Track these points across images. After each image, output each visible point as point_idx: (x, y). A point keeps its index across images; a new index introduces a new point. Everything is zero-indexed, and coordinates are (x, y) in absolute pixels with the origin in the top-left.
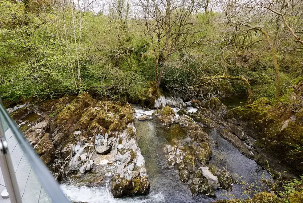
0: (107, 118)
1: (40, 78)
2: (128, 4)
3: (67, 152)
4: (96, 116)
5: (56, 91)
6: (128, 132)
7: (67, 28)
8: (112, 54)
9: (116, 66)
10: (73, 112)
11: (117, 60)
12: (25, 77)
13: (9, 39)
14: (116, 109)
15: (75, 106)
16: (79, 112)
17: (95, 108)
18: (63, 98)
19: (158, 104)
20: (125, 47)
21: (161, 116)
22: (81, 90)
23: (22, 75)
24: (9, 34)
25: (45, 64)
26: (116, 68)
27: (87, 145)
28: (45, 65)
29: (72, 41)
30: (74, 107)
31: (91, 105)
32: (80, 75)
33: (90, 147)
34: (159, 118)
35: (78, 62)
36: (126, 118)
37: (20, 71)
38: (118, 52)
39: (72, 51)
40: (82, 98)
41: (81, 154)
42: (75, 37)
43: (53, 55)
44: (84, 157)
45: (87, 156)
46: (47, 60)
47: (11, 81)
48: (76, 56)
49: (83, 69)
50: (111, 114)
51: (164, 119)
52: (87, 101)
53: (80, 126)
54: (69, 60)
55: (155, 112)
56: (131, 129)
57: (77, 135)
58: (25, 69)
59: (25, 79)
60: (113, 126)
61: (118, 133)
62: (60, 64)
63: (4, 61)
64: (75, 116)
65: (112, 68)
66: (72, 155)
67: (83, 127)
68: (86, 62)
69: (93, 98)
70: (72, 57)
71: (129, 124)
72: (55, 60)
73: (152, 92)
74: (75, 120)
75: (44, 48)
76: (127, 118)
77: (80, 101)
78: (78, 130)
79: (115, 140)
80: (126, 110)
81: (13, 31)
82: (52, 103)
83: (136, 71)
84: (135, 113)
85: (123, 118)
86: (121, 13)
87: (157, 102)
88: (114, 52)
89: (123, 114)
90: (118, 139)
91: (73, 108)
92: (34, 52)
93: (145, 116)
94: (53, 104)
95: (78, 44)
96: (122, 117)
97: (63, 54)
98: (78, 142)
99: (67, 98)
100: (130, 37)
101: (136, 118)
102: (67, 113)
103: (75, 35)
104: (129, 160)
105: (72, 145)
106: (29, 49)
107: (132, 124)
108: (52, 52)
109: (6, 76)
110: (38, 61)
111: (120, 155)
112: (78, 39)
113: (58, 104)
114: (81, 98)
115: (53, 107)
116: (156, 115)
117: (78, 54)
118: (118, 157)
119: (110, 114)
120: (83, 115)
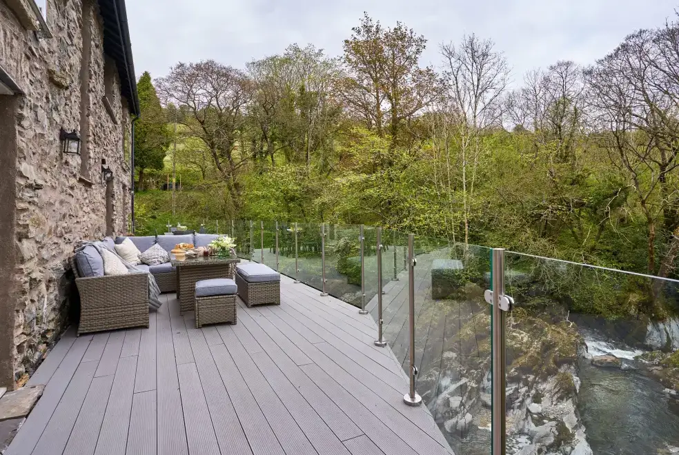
2: (576, 110)
3: (427, 382)
6: (559, 383)
7: (452, 164)
8: (536, 212)
9: (544, 235)
10: (447, 317)
11: (546, 223)
14: (536, 327)
15: (452, 305)
16: (458, 318)
19: (659, 339)
20: (567, 196)
21: (660, 368)
22: (464, 278)
24: (366, 181)
25: (411, 226)
26: (543, 241)
27: (464, 380)
28: (410, 228)
29: (457, 186)
30: (448, 307)
31: (482, 309)
33: (470, 388)
34: (655, 371)
35: (467, 224)
36: (557, 351)
38: (550, 206)
39: (457, 206)
40: (467, 293)
41: (452, 394)
42: (464, 180)
43: (423, 211)
44: (455, 402)
45: (461, 402)
46: (413, 219)
48: (464, 213)
49: (475, 238)
50: (522, 335)
51: (670, 377)
52: (475, 300)
53: (456, 344)
54: (449, 221)
55: (643, 355)
56: (566, 378)
57: (449, 359)
60: (524, 361)
61: (535, 378)
62: (434, 227)
64: (449, 324)
65: (535, 240)
66: (435, 390)
67: (461, 347)
68: (481, 225)
70: (456, 215)
71: (565, 366)
72: (426, 220)
73: (639, 303)
74: (448, 333)
75: (411, 201)
76: (559, 351)
77: (461, 298)
78: (452, 350)
79: (527, 392)
80: (559, 333)
81: (373, 177)
83: (593, 249)
84: (584, 347)
85: (550, 349)
86: (560, 128)
87: (656, 334)
88: (540, 207)
89: (551, 341)
90: (533, 392)
92: (396, 206)
93: (609, 359)
95: (469, 192)
96: (547, 347)
97: (440, 210)
98: (449, 372)
100: (578, 176)
101: (584, 357)
103: (464, 177)
104: (551, 440)
105: (437, 373)
106: (390, 203)
107: (572, 367)
110: (401, 221)
111: (533, 425)
112: (468, 184)
116: (647, 362)
117: (467, 210)
118: (527, 427)
119: (520, 334)
120: (465, 325)
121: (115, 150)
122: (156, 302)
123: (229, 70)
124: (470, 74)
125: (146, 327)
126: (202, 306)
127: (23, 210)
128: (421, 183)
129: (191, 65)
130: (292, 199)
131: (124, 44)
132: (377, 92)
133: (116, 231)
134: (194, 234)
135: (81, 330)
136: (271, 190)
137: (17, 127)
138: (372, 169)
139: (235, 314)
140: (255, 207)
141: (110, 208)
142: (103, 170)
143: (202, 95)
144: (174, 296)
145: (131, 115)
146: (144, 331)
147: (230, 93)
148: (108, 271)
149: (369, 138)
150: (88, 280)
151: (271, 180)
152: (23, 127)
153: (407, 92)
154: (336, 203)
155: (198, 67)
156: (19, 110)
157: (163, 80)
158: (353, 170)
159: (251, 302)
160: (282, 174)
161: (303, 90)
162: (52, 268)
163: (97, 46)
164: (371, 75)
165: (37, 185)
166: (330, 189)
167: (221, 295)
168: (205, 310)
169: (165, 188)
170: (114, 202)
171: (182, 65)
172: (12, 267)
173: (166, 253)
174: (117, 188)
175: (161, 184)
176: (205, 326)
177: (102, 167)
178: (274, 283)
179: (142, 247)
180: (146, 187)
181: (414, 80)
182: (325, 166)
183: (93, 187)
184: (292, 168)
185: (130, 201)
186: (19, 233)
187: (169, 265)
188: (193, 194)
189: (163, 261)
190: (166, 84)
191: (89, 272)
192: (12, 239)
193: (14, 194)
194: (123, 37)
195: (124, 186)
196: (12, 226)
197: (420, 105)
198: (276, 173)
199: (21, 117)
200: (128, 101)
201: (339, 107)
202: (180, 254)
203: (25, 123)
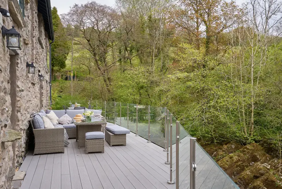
0: (278, 181)
1: (207, 119)
4: (262, 175)
5: (222, 136)
10: (235, 163)
12: (194, 118)
13: (188, 81)
15: (239, 156)
16: (242, 164)
17: (264, 165)
18: (228, 145)
22: (250, 139)
23: (192, 115)
24: (187, 77)
25: (215, 106)
30: (237, 157)
31: (260, 160)
32: (253, 122)
37: (190, 111)
40: (250, 150)
42: (252, 76)
46: (216, 101)
47: (182, 119)
49: (258, 114)
52: (256, 154)
53: (239, 180)
58: (195, 109)
59: (194, 119)
62: (230, 106)
63: (180, 100)
64: (237, 167)
67: (242, 182)
69: (267, 153)
72: (224, 102)
74: (235, 173)
75: (215, 89)
77: (246, 152)
81: (192, 75)
82: (215, 148)
91: (235, 158)
94: (216, 150)
99: (233, 146)
102: (227, 161)
108: (223, 94)
109: (179, 115)
110: (208, 102)
113: (221, 151)
114: (248, 149)
115: (215, 152)
120: (246, 169)
121: (43, 64)
122: (67, 142)
123: (104, 7)
124: (264, 3)
125: (63, 153)
126: (89, 144)
127: (19, 101)
128: (222, 78)
129: (82, 6)
130: (142, 87)
131: (48, 7)
132: (197, 19)
133: (44, 106)
134: (85, 109)
135: (35, 152)
136: (129, 82)
137: (17, 68)
138: (192, 69)
139: (103, 148)
140: (120, 93)
141: (41, 94)
142: (39, 75)
143: (88, 22)
144: (75, 140)
145: (49, 41)
146: (62, 154)
147: (105, 21)
148: (46, 126)
149: (190, 50)
150: (38, 130)
151: (129, 76)
152: (18, 67)
153: (218, 18)
154: (168, 91)
155: (86, 6)
156: (17, 61)
157: (66, 15)
158: (179, 70)
159: (112, 144)
160: (136, 73)
161: (151, 18)
162: (25, 125)
163: (36, 13)
164: (194, 8)
165: (22, 90)
166: (165, 82)
167: (97, 139)
168: (90, 146)
169: (66, 79)
170: (43, 91)
171: (76, 5)
172: (15, 123)
173: (71, 119)
174: (44, 83)
175: (64, 77)
176: (89, 153)
177: (38, 74)
178: (123, 135)
179: (59, 116)
180: (55, 78)
181: (222, 10)
182: (164, 66)
183: (36, 85)
184: (143, 69)
185: (49, 89)
186: (17, 110)
187: (73, 125)
188: (83, 83)
189: (69, 123)
190: (68, 17)
191: (39, 126)
192: (15, 112)
193: (16, 94)
194: (47, 4)
195: (47, 81)
196: (15, 107)
197: (225, 27)
198: (132, 72)
199: (18, 63)
200: (48, 33)
201: (173, 28)
202: (78, 120)
203: (19, 66)
